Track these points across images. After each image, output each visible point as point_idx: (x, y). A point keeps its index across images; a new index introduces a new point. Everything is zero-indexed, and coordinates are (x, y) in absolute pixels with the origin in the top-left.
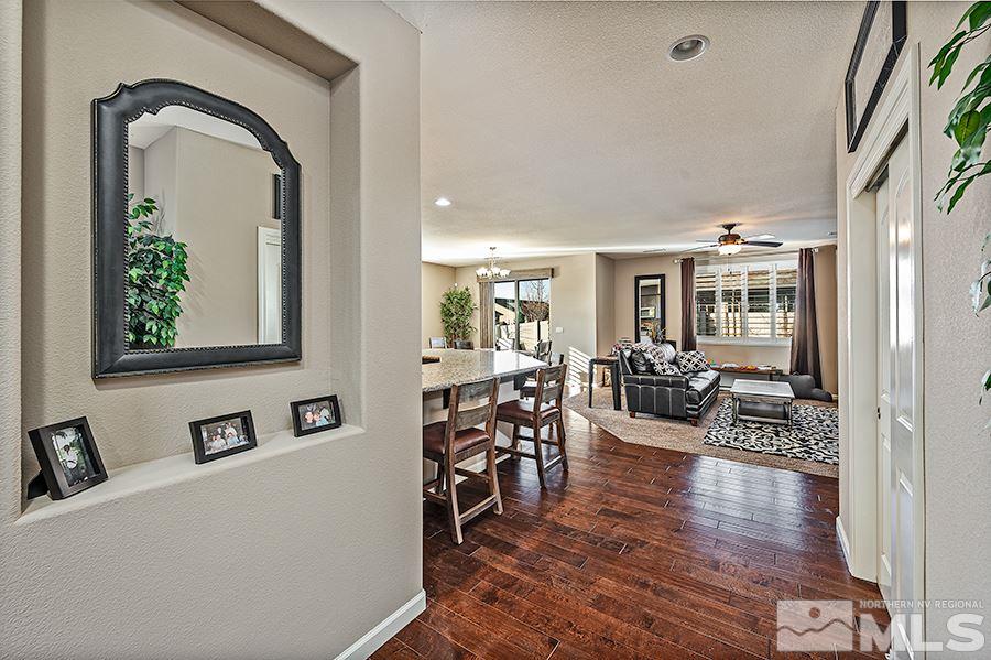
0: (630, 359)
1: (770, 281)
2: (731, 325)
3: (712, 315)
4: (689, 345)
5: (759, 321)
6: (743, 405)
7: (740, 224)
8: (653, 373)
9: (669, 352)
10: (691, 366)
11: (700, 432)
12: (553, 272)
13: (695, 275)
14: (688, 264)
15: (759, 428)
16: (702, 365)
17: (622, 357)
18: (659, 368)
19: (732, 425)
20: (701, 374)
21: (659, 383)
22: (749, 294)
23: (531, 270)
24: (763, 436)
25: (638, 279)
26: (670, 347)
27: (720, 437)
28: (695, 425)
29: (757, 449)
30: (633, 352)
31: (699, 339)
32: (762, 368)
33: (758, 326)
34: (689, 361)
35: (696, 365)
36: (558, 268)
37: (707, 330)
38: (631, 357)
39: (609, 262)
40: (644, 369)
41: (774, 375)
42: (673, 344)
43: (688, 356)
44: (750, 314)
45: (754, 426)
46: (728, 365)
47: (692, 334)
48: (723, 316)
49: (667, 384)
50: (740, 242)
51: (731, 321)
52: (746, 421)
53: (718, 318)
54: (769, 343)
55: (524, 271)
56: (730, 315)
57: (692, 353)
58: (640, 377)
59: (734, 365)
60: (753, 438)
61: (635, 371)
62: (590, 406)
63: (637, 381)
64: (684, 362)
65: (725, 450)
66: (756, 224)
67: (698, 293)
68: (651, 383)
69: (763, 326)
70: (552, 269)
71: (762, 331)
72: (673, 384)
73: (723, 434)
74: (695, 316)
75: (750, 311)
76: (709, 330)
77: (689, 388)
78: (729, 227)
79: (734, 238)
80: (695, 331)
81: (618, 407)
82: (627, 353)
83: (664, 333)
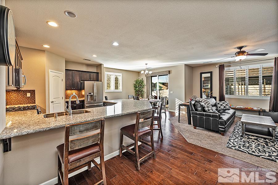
0: (194, 105)
1: (260, 72)
2: (240, 90)
3: (232, 87)
4: (222, 98)
5: (252, 89)
6: (247, 126)
7: (246, 46)
8: (204, 111)
9: (213, 101)
10: (222, 107)
11: (225, 139)
12: (169, 72)
13: (225, 71)
14: (222, 67)
15: (256, 139)
16: (227, 107)
17: (190, 104)
18: (206, 109)
19: (242, 136)
20: (227, 111)
21: (206, 115)
22: (249, 78)
23: (162, 72)
24: (258, 144)
25: (201, 74)
26: (214, 100)
27: (235, 144)
28: (223, 135)
29: (256, 154)
30: (196, 101)
31: (226, 96)
32: (255, 109)
33: (252, 91)
34: (222, 105)
35: (225, 107)
36: (171, 71)
37: (230, 92)
38: (195, 104)
39: (191, 68)
40: (200, 109)
41: (261, 112)
42: (215, 98)
43: (221, 103)
44: (249, 86)
45: (253, 138)
46: (239, 107)
47: (223, 95)
48: (237, 87)
49: (210, 116)
50: (246, 54)
51: (240, 89)
52: (248, 135)
53: (235, 88)
54: (258, 98)
55: (160, 72)
56: (240, 87)
57: (223, 102)
58: (198, 112)
59: (242, 107)
60: (254, 146)
61: (196, 110)
62: (179, 122)
63: (197, 114)
64: (219, 105)
65: (238, 152)
66: (253, 46)
67: (226, 78)
68: (203, 115)
69: (254, 91)
70: (169, 71)
71: (254, 93)
72: (213, 116)
73: (237, 141)
74: (225, 87)
75: (249, 85)
76: (231, 93)
77: (220, 118)
78: (240, 48)
79: (243, 53)
80: (225, 93)
81: (190, 123)
82: (193, 102)
83: (212, 93)
